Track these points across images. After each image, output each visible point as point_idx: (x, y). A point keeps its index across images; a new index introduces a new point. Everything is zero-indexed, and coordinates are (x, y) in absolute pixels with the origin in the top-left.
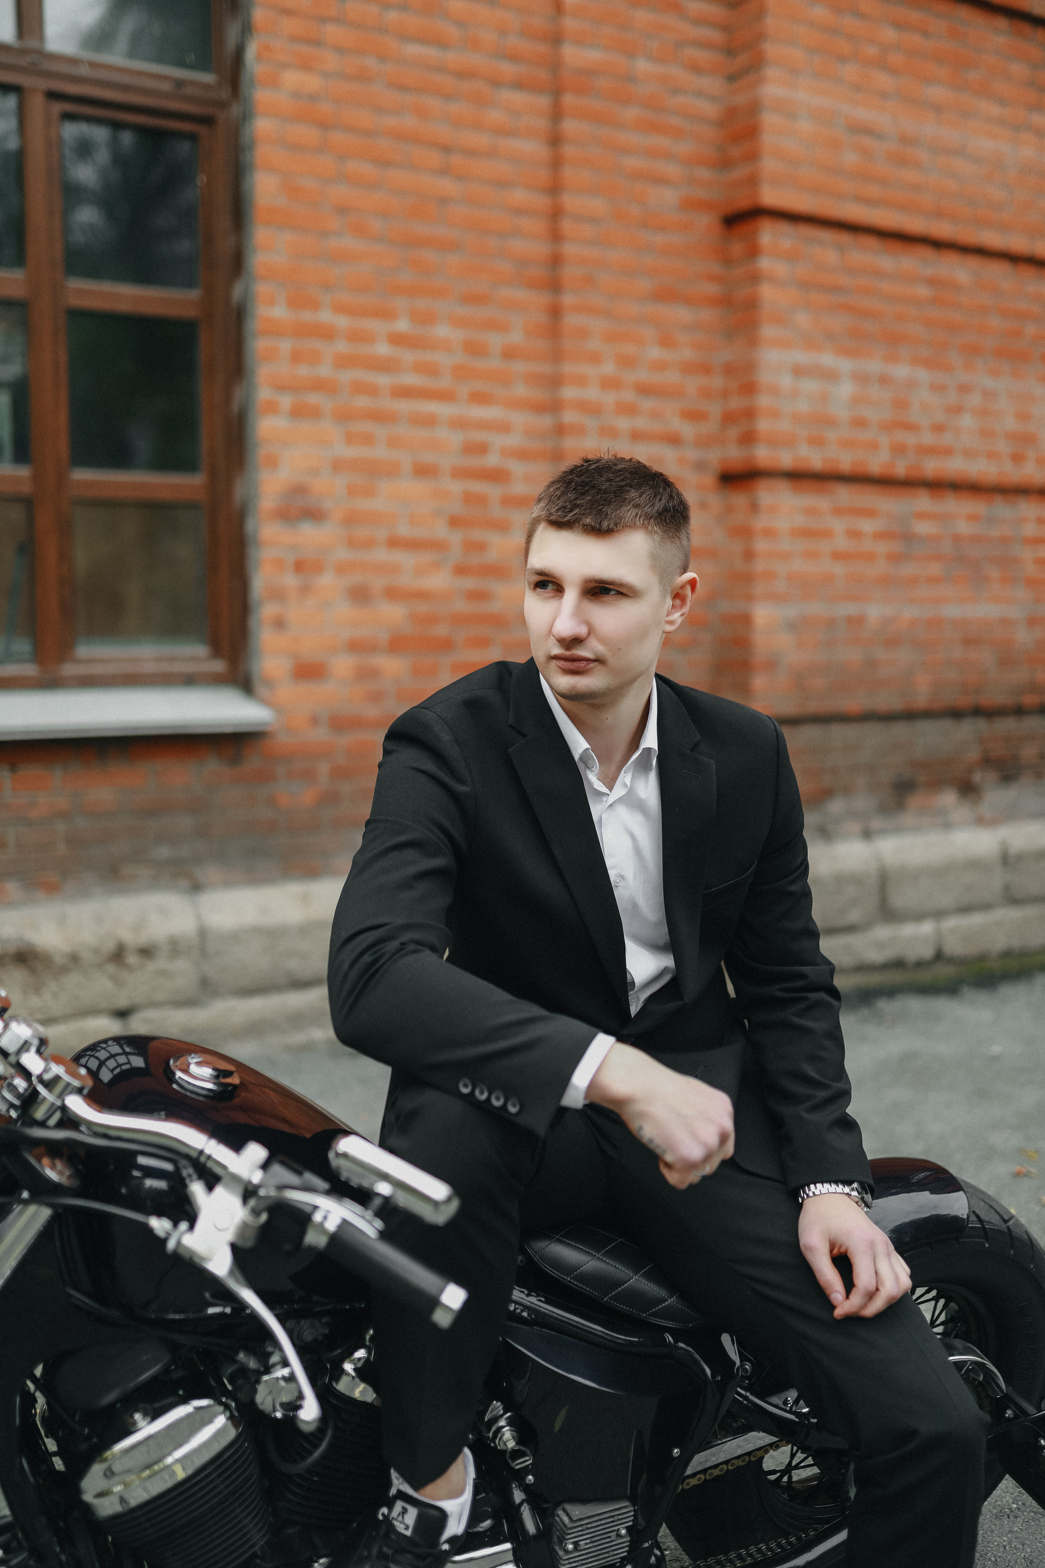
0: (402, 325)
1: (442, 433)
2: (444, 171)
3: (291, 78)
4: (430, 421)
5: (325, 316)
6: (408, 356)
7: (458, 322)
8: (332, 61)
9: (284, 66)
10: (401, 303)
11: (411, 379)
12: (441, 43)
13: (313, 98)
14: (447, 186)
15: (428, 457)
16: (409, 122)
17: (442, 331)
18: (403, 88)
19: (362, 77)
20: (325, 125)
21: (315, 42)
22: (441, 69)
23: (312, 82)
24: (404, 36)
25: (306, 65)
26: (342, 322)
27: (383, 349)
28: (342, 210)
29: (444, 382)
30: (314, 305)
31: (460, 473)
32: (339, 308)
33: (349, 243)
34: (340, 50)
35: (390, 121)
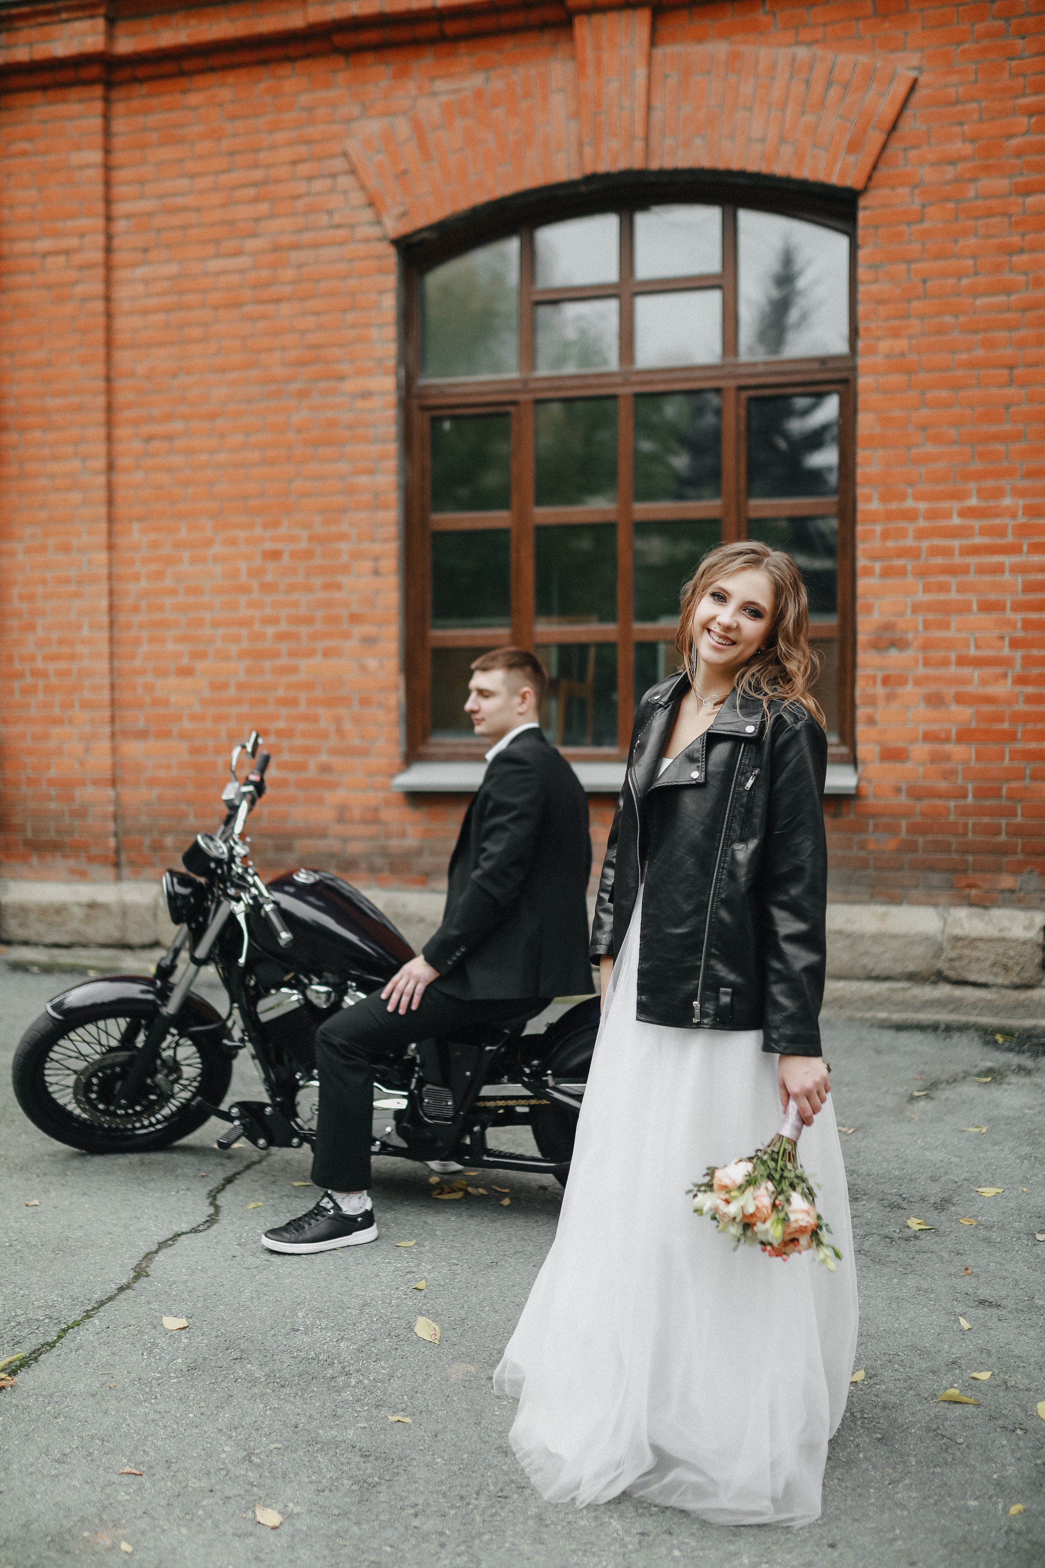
0: (973, 502)
1: (1007, 577)
2: (1011, 382)
3: (884, 346)
4: (998, 569)
5: (910, 503)
6: (977, 524)
7: (1017, 492)
8: (916, 324)
9: (878, 338)
10: (972, 486)
11: (978, 540)
12: (1007, 289)
13: (902, 354)
14: (1011, 391)
15: (993, 597)
16: (980, 353)
17: (1007, 501)
18: (975, 331)
19: (942, 330)
20: (909, 371)
21: (904, 316)
22: (1009, 309)
23: (902, 344)
24: (974, 292)
25: (895, 333)
26: (922, 506)
27: (956, 521)
28: (923, 427)
29: (1010, 539)
30: (903, 497)
31: (1018, 607)
32: (917, 497)
33: (930, 449)
34: (921, 317)
35: (964, 356)
